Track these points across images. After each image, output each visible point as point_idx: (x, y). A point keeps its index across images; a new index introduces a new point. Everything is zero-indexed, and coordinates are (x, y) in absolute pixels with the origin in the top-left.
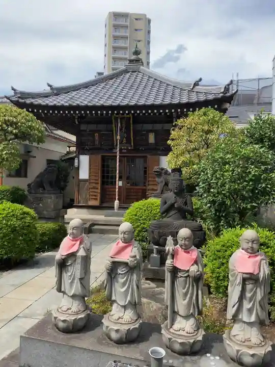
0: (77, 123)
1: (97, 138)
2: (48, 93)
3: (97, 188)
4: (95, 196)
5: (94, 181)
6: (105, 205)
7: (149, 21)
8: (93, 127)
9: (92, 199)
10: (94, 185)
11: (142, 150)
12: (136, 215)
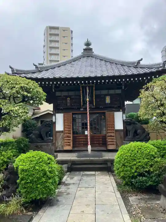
0: (54, 91)
1: (68, 101)
2: (34, 70)
3: (70, 137)
4: (69, 142)
5: (67, 132)
6: (76, 149)
7: (72, 32)
8: (65, 94)
9: (66, 145)
10: (68, 135)
11: (101, 108)
12: (130, 156)
